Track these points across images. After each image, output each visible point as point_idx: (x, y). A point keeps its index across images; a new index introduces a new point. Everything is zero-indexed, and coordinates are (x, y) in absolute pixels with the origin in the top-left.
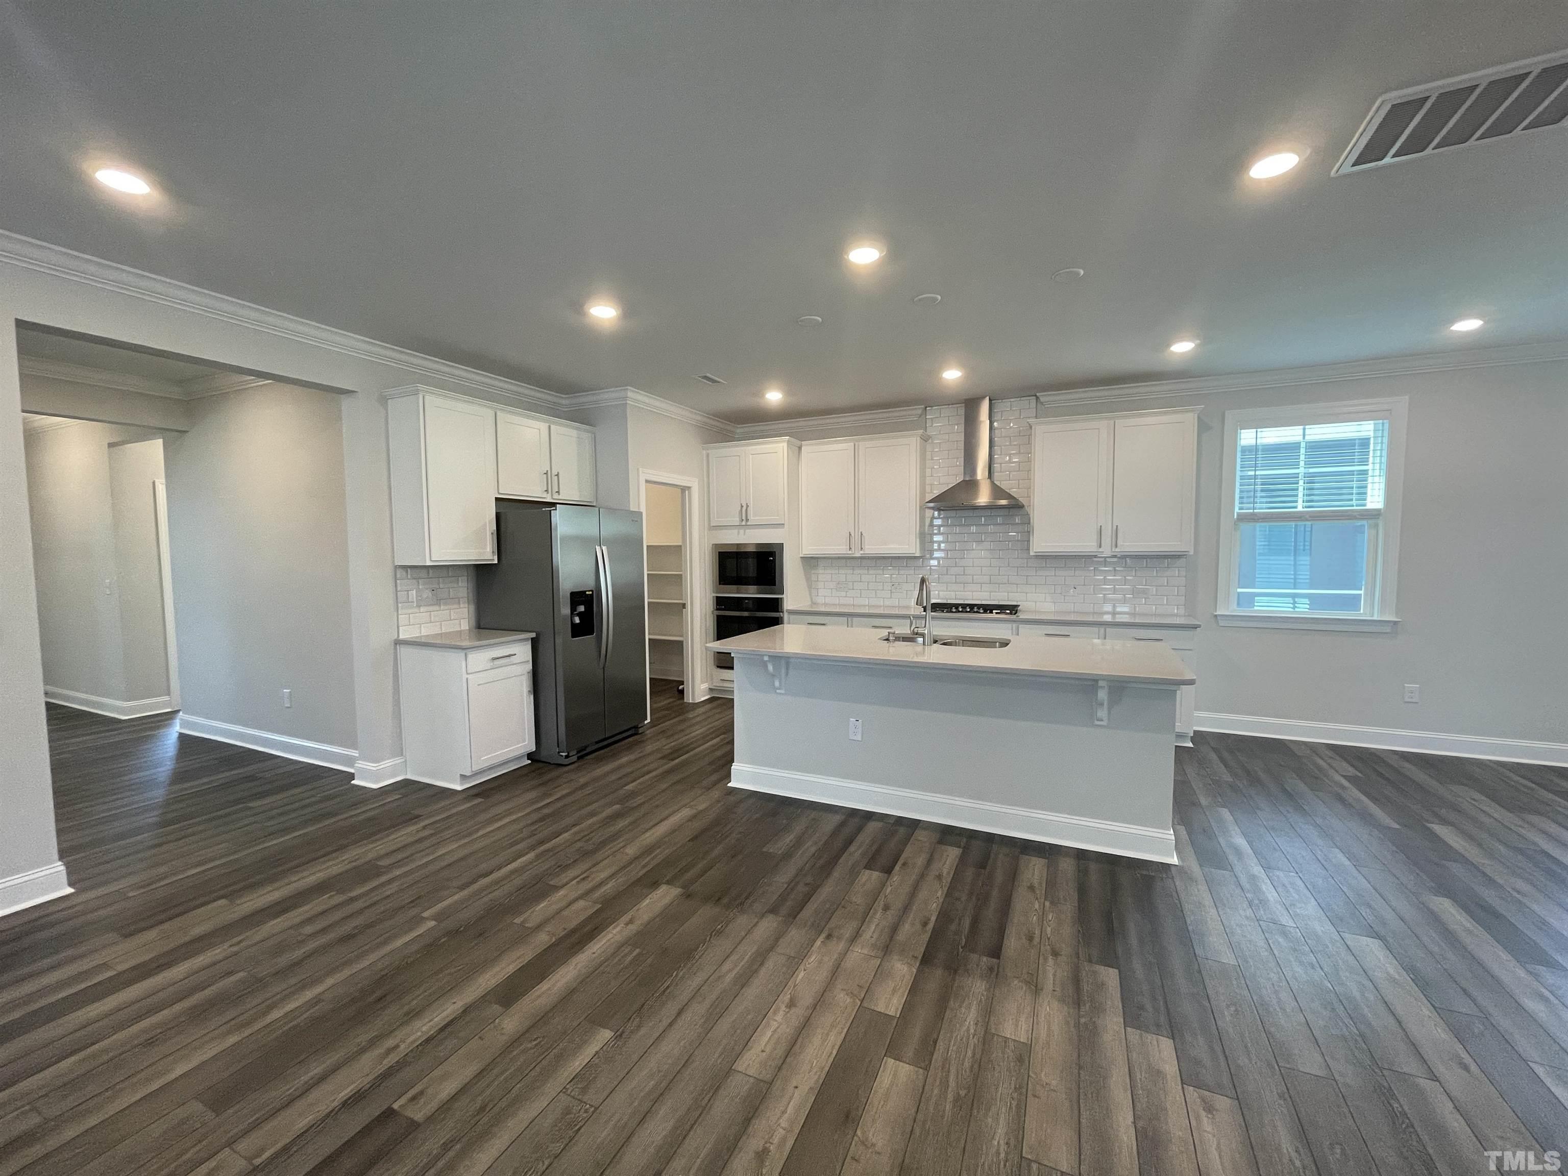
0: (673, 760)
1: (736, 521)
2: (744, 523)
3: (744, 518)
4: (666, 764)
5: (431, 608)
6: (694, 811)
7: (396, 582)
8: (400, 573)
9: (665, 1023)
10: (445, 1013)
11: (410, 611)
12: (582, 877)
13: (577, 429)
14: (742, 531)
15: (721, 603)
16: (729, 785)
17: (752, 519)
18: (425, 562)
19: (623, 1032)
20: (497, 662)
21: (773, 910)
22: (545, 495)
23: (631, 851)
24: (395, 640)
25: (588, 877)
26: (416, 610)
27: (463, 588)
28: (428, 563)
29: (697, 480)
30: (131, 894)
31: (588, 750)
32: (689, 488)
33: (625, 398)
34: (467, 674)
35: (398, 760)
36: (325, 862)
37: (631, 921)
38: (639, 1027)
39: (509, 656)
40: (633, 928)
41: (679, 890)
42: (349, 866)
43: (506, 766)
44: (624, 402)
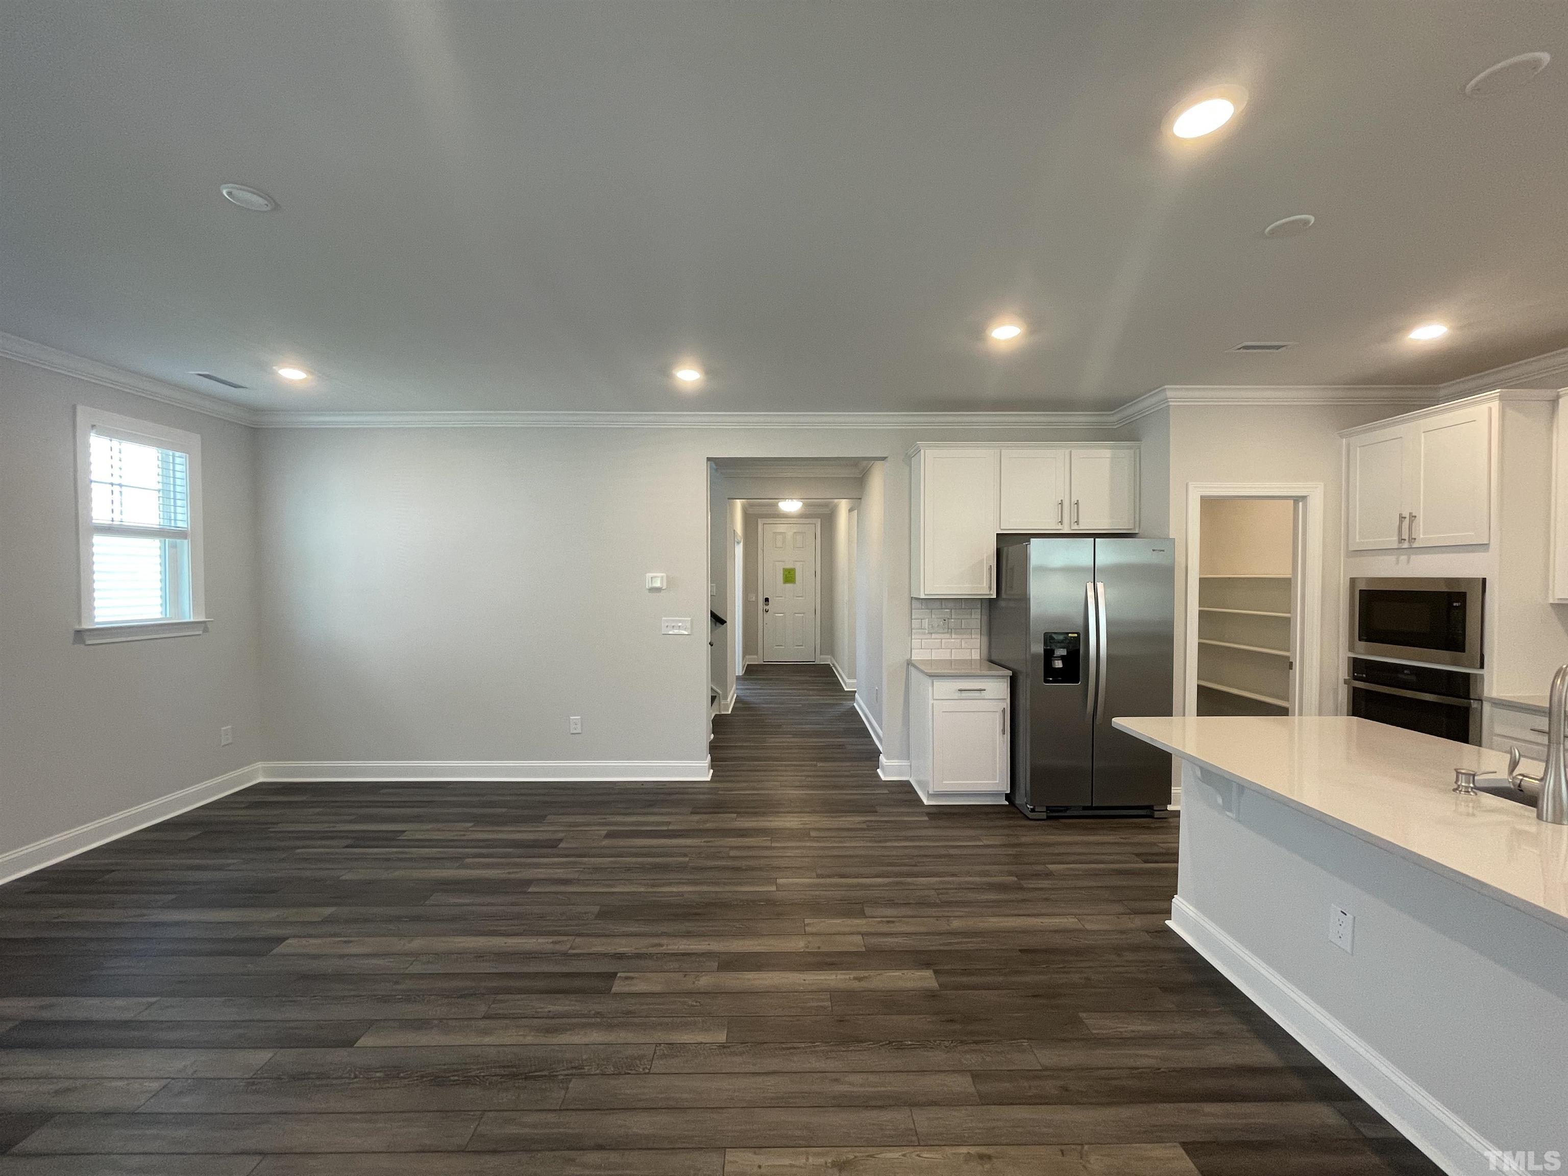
0: (1146, 862)
1: (1392, 541)
2: (1406, 545)
3: (1406, 536)
4: (1137, 862)
5: (942, 636)
6: (1080, 926)
7: (911, 611)
8: (915, 604)
9: (752, 1069)
10: (700, 947)
11: (923, 636)
12: (888, 919)
13: (1112, 448)
14: (1403, 558)
15: (1359, 668)
16: (1167, 922)
17: (1423, 537)
18: (920, 595)
19: (729, 1047)
20: (965, 694)
21: (976, 1076)
22: (1060, 527)
23: (956, 924)
24: (907, 660)
25: (893, 922)
26: (929, 636)
27: (976, 619)
28: (923, 596)
29: (1321, 486)
30: (720, 792)
31: (1068, 813)
32: (1304, 498)
33: (1166, 400)
34: (934, 700)
35: (905, 763)
36: (793, 817)
37: (859, 979)
38: (741, 1054)
39: (980, 690)
40: (856, 985)
41: (936, 985)
42: (801, 826)
43: (980, 799)
44: (1166, 405)
